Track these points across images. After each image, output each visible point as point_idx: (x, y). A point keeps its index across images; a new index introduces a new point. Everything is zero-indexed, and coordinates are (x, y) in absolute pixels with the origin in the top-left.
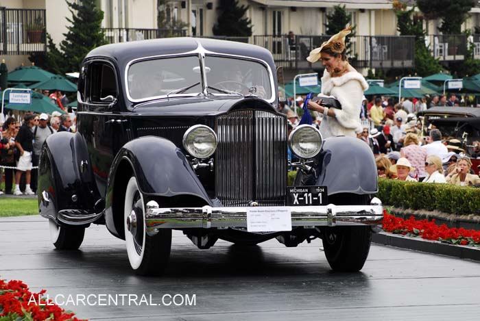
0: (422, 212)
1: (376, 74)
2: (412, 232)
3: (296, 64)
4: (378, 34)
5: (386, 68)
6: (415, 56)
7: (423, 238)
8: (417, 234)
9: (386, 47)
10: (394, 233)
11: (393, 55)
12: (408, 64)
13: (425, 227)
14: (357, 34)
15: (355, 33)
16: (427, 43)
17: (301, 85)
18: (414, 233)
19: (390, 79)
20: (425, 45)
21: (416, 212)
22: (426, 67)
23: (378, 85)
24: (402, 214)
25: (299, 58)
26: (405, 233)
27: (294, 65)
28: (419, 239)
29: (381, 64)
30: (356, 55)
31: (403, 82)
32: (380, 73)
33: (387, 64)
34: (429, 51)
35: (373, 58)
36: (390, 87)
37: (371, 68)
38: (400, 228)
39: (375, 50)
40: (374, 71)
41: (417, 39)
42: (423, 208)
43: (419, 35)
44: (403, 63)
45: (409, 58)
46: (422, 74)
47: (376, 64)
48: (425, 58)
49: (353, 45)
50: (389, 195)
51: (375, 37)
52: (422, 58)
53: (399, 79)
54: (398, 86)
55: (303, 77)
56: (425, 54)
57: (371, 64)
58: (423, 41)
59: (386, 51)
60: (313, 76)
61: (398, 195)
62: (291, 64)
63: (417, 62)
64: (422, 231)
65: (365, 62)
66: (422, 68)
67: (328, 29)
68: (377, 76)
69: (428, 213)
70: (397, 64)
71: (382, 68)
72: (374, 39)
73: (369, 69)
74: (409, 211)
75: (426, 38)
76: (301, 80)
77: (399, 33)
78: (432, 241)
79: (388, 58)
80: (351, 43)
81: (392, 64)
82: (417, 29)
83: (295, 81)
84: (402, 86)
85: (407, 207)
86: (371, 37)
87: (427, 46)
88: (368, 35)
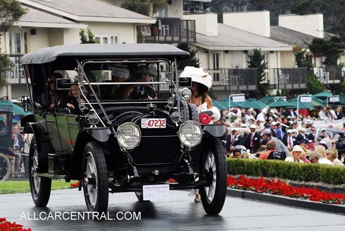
0: (311, 183)
1: (282, 94)
2: (303, 196)
3: (229, 88)
4: (283, 67)
5: (288, 89)
6: (307, 81)
7: (311, 200)
8: (307, 198)
9: (288, 75)
10: (291, 197)
11: (292, 81)
12: (303, 86)
13: (311, 193)
14: (268, 67)
15: (267, 67)
16: (315, 72)
17: (234, 101)
18: (304, 197)
19: (292, 96)
20: (314, 73)
21: (307, 183)
22: (315, 88)
23: (283, 100)
24: (298, 185)
25: (231, 84)
26: (299, 197)
27: (228, 88)
28: (308, 200)
29: (285, 87)
30: (269, 81)
31: (300, 98)
32: (285, 93)
33: (289, 87)
34: (317, 78)
35: (280, 83)
36: (291, 102)
37: (278, 89)
38: (295, 194)
39: (281, 77)
40: (280, 91)
41: (308, 69)
42: (312, 180)
43: (310, 66)
44: (299, 86)
45: (303, 82)
46: (312, 93)
47: (282, 87)
48: (314, 82)
49: (266, 75)
50: (289, 172)
51: (281, 69)
52: (312, 82)
53: (297, 96)
54: (296, 101)
55: (235, 96)
56: (314, 79)
57: (278, 87)
58: (313, 71)
59: (288, 78)
60: (242, 95)
61: (295, 172)
62: (226, 88)
63: (309, 85)
64: (310, 195)
65: (275, 85)
66: (312, 89)
67: (249, 64)
68: (283, 95)
69: (315, 184)
70: (296, 86)
71: (286, 89)
72: (280, 71)
73: (277, 90)
74: (303, 183)
75: (315, 69)
76: (234, 98)
77: (296, 66)
78: (316, 202)
79: (290, 83)
80: (265, 73)
81: (292, 86)
82: (309, 63)
83: (230, 99)
84: (299, 101)
85: (301, 180)
86: (278, 69)
87: (315, 74)
88: (276, 67)
